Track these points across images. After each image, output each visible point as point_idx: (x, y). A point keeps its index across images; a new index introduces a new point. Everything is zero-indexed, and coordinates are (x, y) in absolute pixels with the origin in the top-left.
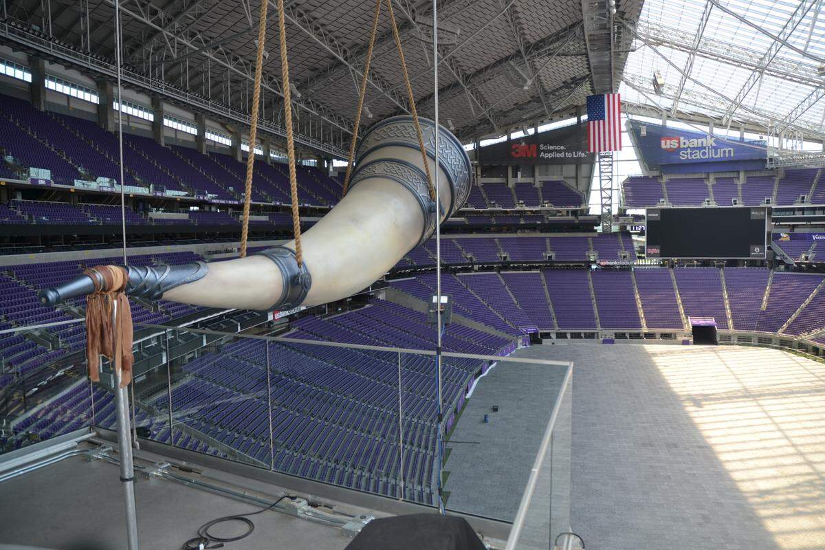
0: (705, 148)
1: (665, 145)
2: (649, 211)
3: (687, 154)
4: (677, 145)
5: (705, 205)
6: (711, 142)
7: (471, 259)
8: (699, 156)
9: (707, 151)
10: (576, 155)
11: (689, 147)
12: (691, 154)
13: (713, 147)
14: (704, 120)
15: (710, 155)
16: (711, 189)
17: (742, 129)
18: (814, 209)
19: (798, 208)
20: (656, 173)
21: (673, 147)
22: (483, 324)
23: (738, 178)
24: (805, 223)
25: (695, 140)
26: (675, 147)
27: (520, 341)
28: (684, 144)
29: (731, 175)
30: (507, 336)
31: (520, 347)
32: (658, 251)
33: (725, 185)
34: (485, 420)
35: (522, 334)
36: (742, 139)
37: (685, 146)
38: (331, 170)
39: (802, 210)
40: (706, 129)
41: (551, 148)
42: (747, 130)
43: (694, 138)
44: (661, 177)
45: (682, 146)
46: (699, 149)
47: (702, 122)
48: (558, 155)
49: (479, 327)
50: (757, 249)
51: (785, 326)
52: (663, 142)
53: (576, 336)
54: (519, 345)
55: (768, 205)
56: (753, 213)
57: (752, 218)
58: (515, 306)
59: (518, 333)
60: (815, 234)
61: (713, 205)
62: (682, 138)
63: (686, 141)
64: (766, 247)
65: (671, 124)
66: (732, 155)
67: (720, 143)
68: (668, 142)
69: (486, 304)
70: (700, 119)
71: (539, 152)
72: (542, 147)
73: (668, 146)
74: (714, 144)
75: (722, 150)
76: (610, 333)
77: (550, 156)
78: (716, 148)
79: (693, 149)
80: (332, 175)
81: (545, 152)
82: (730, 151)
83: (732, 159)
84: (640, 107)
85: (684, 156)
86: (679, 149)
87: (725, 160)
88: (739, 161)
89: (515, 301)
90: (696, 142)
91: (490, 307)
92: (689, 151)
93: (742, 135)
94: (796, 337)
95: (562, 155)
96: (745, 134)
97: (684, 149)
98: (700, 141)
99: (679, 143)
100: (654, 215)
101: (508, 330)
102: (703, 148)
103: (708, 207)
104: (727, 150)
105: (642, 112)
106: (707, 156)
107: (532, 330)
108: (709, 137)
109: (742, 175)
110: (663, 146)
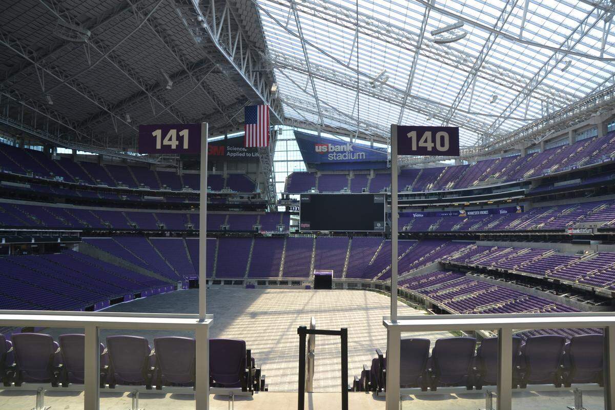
0: (345, 152)
1: (318, 149)
2: (302, 196)
3: (333, 156)
4: (326, 150)
5: (342, 192)
6: (349, 148)
7: (135, 226)
8: (341, 157)
9: (347, 155)
10: (254, 155)
11: (334, 151)
12: (336, 156)
13: (351, 152)
14: (346, 132)
15: (349, 157)
16: (349, 182)
17: (372, 140)
18: (415, 195)
19: (405, 195)
20: (313, 170)
21: (323, 150)
23: (370, 175)
24: (408, 205)
25: (339, 146)
26: (325, 151)
27: (180, 285)
28: (332, 149)
29: (366, 172)
30: (169, 281)
31: (180, 289)
32: (309, 226)
33: (360, 179)
35: (183, 280)
36: (372, 146)
37: (333, 151)
38: (55, 155)
39: (407, 196)
40: (347, 139)
41: (235, 149)
42: (375, 141)
43: (338, 145)
44: (316, 173)
45: (330, 150)
46: (342, 152)
47: (345, 134)
48: (241, 155)
50: (379, 225)
51: (380, 275)
52: (317, 147)
53: (227, 283)
54: (179, 287)
55: (386, 193)
56: (375, 198)
57: (375, 202)
58: (188, 261)
60: (414, 213)
61: (349, 192)
62: (330, 145)
63: (333, 147)
64: (385, 223)
65: (323, 135)
66: (364, 157)
67: (356, 149)
68: (320, 147)
69: (164, 259)
70: (343, 132)
71: (226, 151)
72: (229, 148)
73: (320, 150)
74: (352, 150)
75: (357, 154)
76: (254, 281)
77: (234, 155)
78: (353, 153)
79: (337, 152)
80: (55, 159)
81: (231, 152)
82: (362, 155)
83: (365, 160)
84: (302, 122)
85: (331, 158)
86: (328, 152)
87: (359, 161)
88: (369, 162)
89: (190, 258)
90: (339, 148)
91: (166, 262)
92: (335, 154)
93: (372, 144)
94: (383, 282)
95: (244, 155)
96: (374, 143)
97: (332, 153)
98: (342, 147)
99: (328, 148)
100: (305, 199)
102: (344, 152)
103: (345, 193)
104: (361, 154)
105: (303, 126)
106: (347, 158)
108: (348, 145)
109: (372, 172)
110: (317, 150)
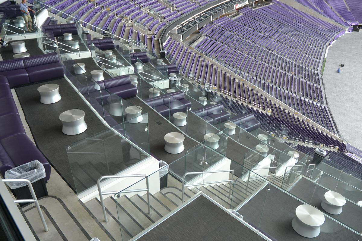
22: (329, 18)
27: (347, 29)
30: (340, 26)
31: (346, 32)
34: (338, 71)
35: (349, 25)
49: (326, 19)
54: (346, 31)
58: (346, 9)
59: (347, 25)
69: (330, 7)
89: (347, 7)
91: (332, 9)
101: (341, 23)
107: (355, 23)
